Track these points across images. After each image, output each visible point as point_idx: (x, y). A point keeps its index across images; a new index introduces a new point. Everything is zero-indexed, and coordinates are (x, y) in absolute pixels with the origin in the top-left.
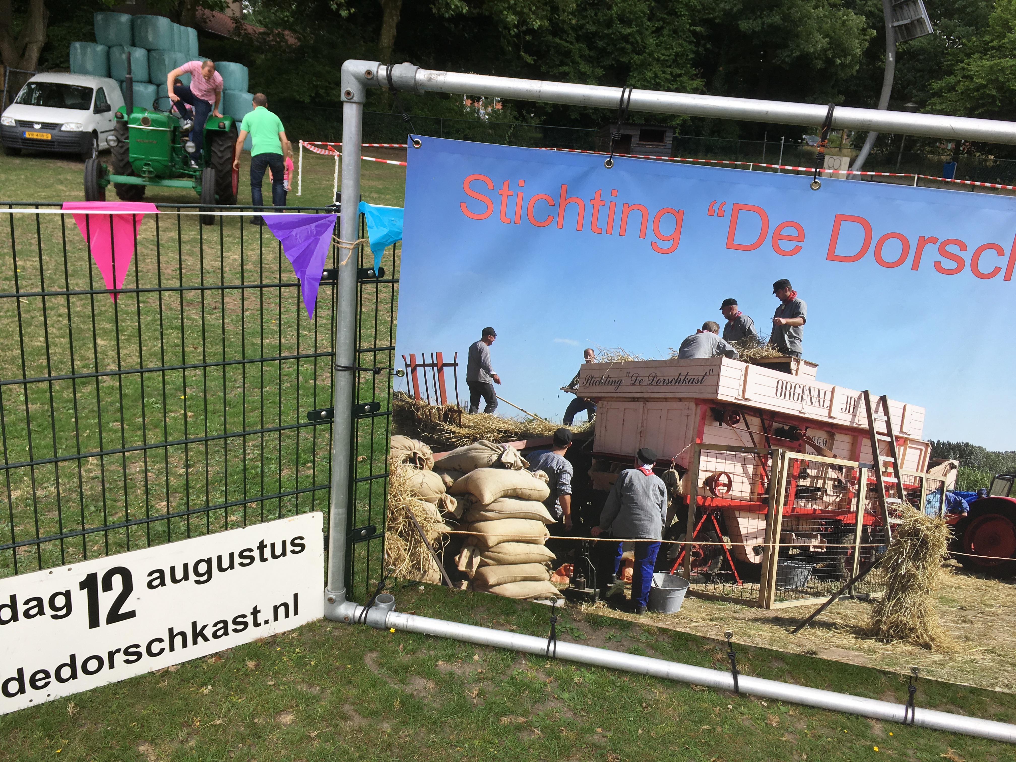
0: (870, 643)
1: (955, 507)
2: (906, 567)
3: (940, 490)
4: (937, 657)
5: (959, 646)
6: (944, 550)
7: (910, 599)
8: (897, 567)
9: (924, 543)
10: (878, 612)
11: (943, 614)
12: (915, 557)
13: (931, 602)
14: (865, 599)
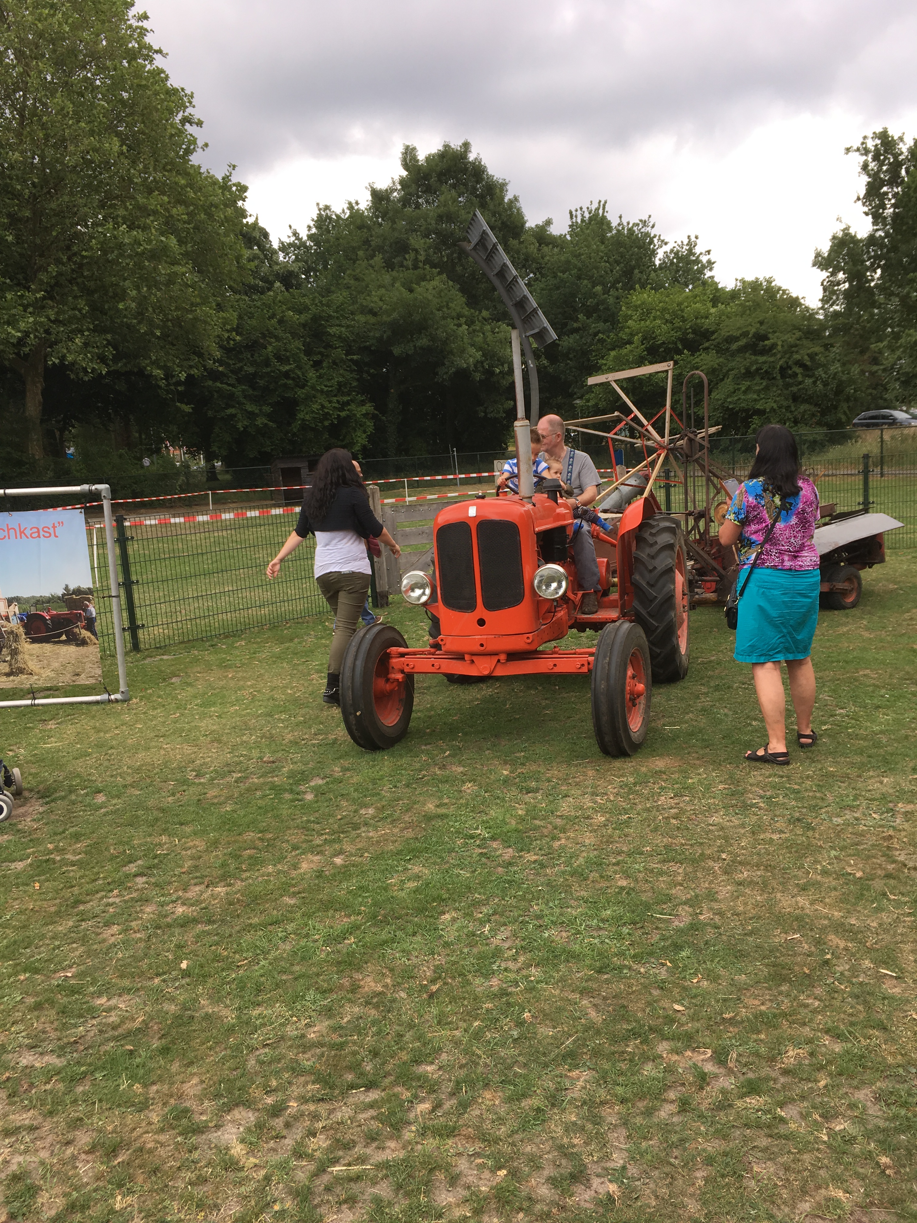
0: (12, 678)
1: (22, 620)
2: (14, 645)
3: (15, 615)
4: (36, 677)
5: (42, 671)
6: (24, 636)
7: (19, 657)
8: (11, 646)
9: (17, 635)
10: (10, 665)
11: (32, 660)
12: (16, 641)
13: (26, 657)
14: (5, 661)
